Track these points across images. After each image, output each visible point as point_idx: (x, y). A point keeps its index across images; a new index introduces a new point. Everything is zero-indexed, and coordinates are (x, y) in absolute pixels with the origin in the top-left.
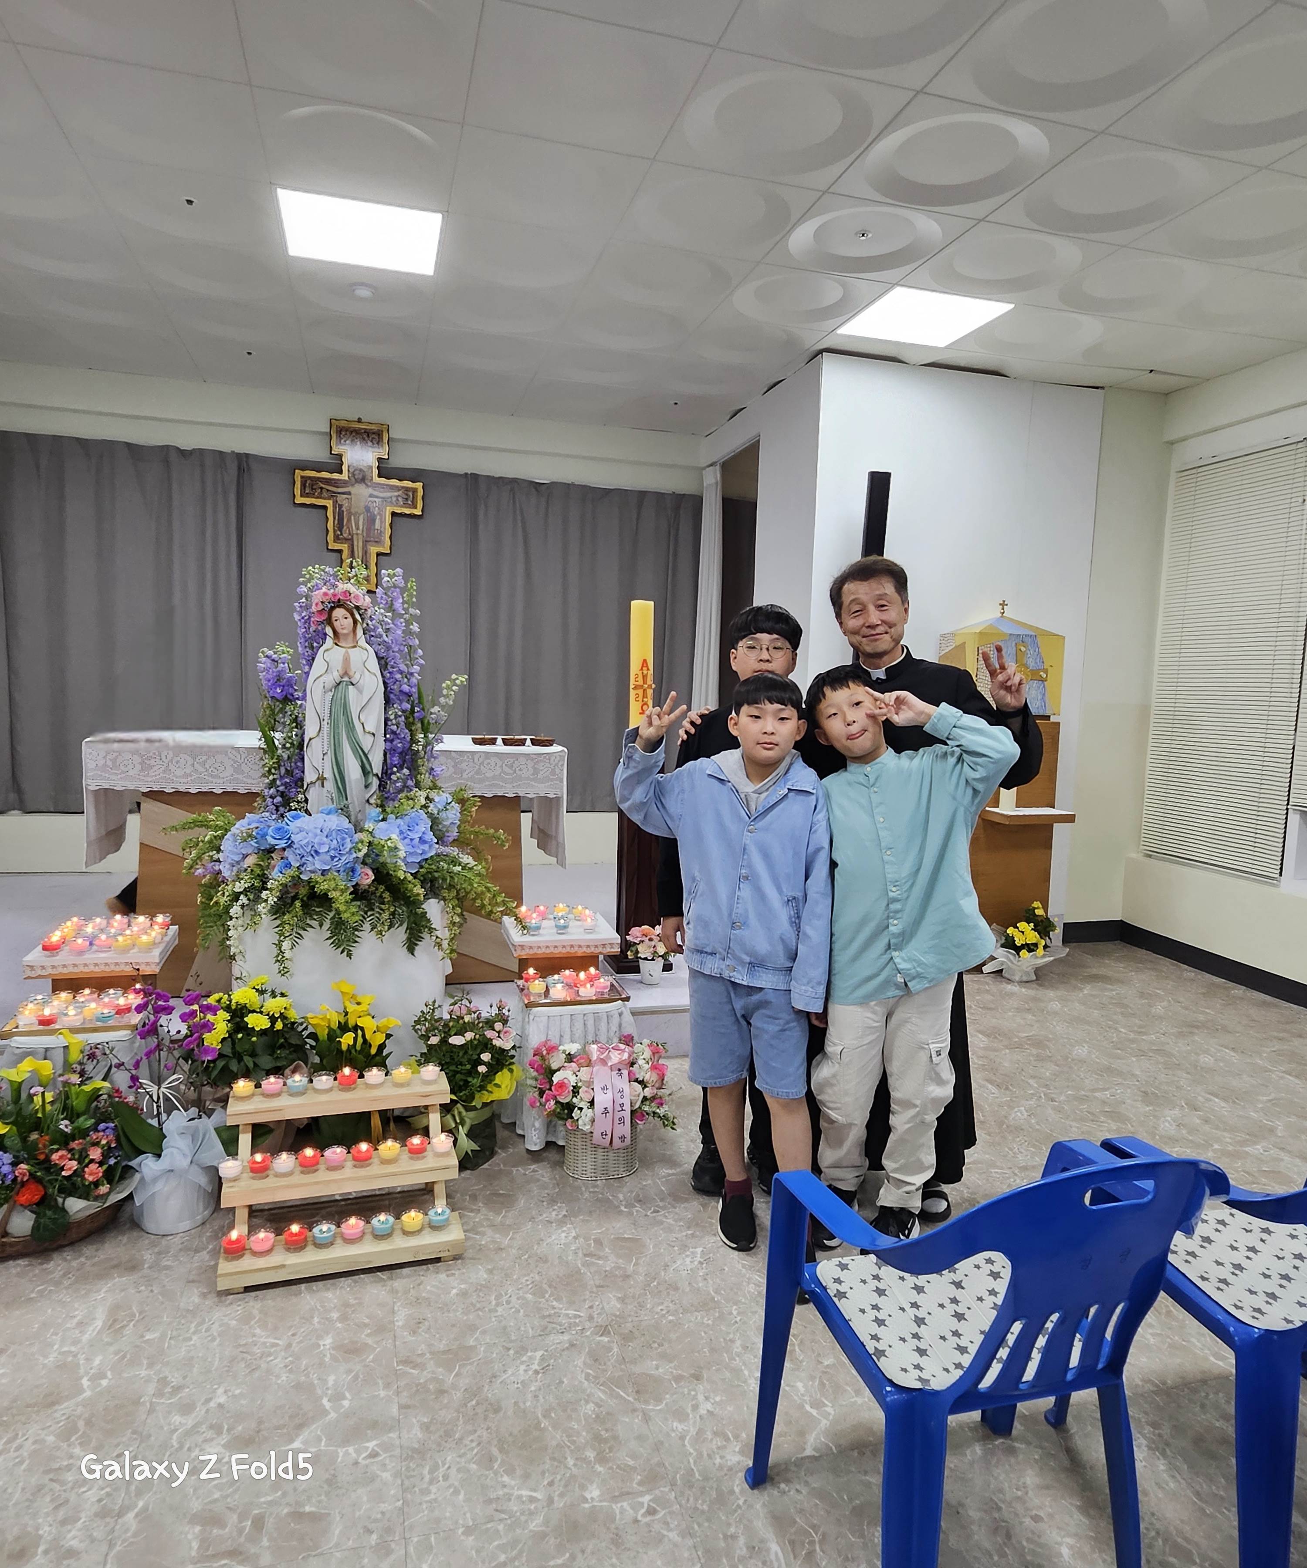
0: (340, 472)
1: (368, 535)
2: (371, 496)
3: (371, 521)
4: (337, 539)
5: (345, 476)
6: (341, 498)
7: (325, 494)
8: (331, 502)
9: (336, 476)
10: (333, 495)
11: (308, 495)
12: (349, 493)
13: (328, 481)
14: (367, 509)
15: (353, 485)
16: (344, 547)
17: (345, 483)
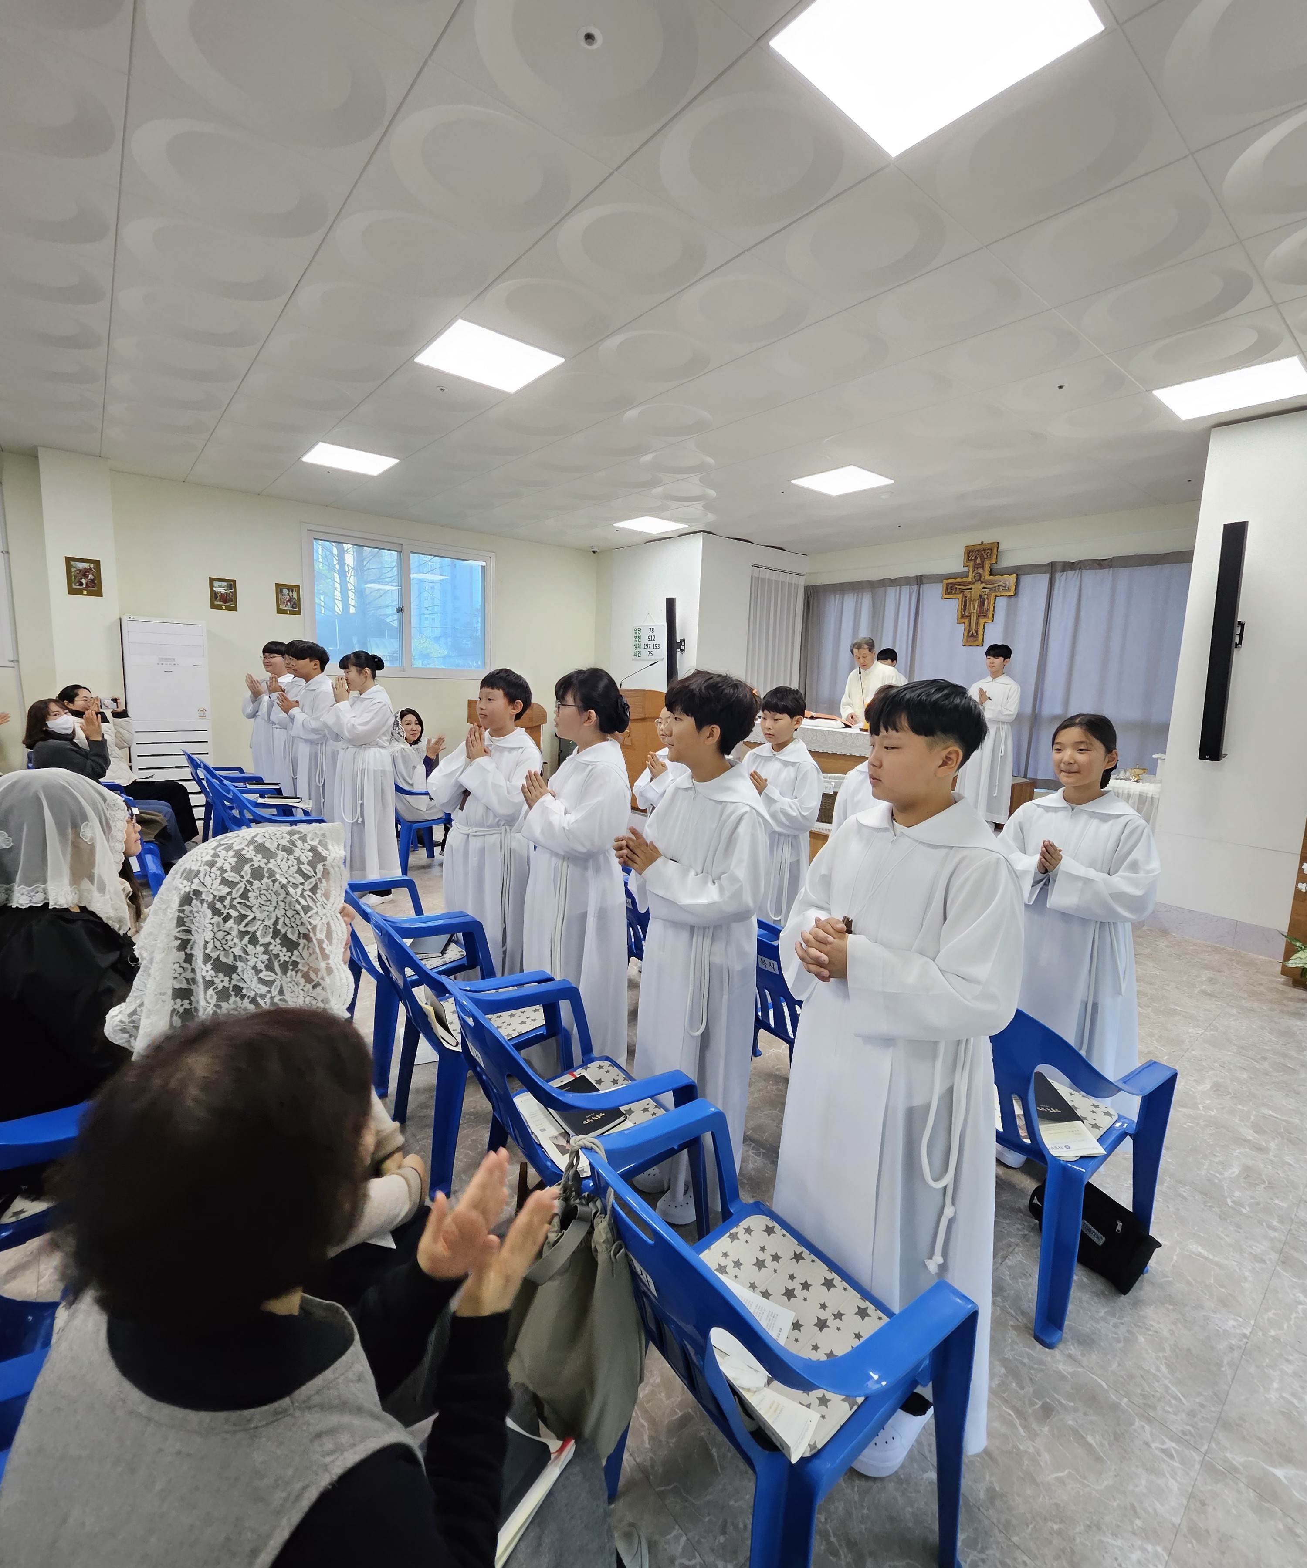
0: (967, 577)
1: (980, 613)
2: (984, 588)
3: (982, 603)
4: (962, 616)
5: (970, 579)
6: (967, 593)
7: (958, 591)
8: (961, 595)
9: (965, 580)
10: (962, 591)
11: (949, 594)
12: (971, 589)
13: (960, 584)
14: (981, 596)
15: (973, 583)
16: (966, 621)
17: (970, 583)
